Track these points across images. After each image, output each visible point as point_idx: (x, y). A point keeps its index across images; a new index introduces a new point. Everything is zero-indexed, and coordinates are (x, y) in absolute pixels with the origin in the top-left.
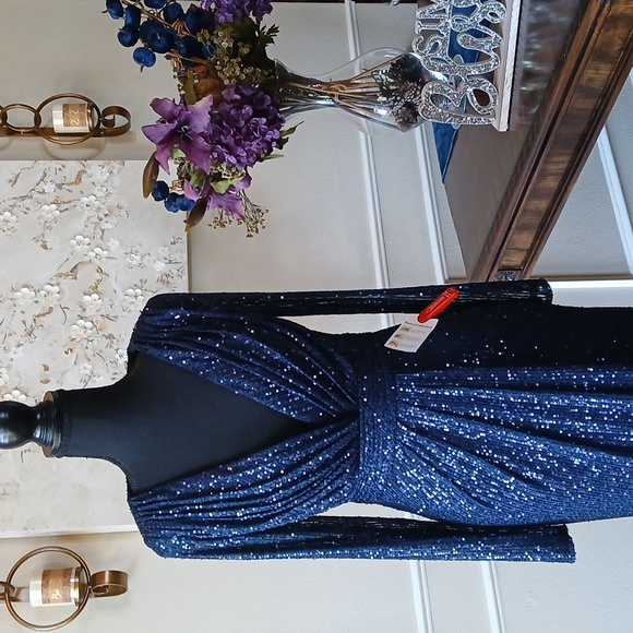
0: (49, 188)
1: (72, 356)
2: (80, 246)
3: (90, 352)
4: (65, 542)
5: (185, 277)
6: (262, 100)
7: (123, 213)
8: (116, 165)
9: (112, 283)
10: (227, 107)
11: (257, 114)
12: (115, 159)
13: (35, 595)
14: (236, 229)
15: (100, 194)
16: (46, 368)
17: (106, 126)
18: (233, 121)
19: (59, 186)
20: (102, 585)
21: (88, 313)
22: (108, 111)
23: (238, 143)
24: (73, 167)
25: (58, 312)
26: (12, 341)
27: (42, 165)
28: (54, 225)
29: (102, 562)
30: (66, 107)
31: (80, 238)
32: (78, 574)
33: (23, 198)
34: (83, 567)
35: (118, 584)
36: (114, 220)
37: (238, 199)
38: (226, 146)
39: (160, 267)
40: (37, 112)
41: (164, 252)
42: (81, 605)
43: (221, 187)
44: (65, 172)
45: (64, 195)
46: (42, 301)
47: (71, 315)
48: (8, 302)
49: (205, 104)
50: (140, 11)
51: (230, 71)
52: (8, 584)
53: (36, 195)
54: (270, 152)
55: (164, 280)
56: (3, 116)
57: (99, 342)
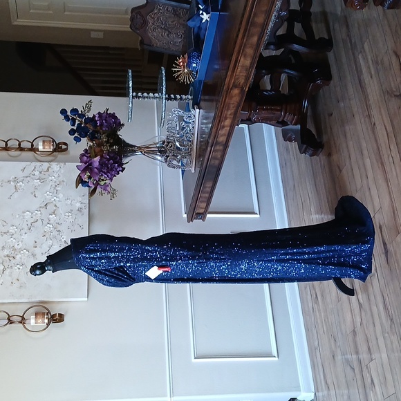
0: (37, 173)
1: (45, 238)
2: (48, 196)
3: (51, 237)
4: (42, 304)
5: (88, 209)
6: (117, 158)
7: (65, 183)
8: (62, 164)
9: (60, 211)
10: (105, 160)
11: (115, 163)
12: (62, 162)
13: (33, 321)
14: (107, 196)
15: (56, 176)
16: (36, 242)
17: (60, 148)
18: (107, 165)
20: (57, 319)
21: (51, 222)
22: (59, 143)
23: (108, 172)
24: (46, 165)
25: (40, 221)
26: (23, 232)
27: (34, 164)
28: (38, 188)
29: (56, 310)
30: (44, 142)
31: (48, 193)
32: (47, 314)
33: (27, 177)
34: (49, 312)
35: (61, 318)
36: (61, 186)
37: (108, 186)
38: (104, 172)
39: (78, 205)
40: (32, 143)
41: (80, 199)
42: (48, 324)
43: (102, 183)
44: (43, 167)
45: (42, 176)
46: (34, 217)
47: (45, 223)
48: (22, 217)
49: (97, 159)
50: (75, 119)
51: (106, 148)
52: (23, 317)
53: (32, 176)
54: (118, 174)
55: (80, 210)
56: (20, 145)
57: (55, 233)
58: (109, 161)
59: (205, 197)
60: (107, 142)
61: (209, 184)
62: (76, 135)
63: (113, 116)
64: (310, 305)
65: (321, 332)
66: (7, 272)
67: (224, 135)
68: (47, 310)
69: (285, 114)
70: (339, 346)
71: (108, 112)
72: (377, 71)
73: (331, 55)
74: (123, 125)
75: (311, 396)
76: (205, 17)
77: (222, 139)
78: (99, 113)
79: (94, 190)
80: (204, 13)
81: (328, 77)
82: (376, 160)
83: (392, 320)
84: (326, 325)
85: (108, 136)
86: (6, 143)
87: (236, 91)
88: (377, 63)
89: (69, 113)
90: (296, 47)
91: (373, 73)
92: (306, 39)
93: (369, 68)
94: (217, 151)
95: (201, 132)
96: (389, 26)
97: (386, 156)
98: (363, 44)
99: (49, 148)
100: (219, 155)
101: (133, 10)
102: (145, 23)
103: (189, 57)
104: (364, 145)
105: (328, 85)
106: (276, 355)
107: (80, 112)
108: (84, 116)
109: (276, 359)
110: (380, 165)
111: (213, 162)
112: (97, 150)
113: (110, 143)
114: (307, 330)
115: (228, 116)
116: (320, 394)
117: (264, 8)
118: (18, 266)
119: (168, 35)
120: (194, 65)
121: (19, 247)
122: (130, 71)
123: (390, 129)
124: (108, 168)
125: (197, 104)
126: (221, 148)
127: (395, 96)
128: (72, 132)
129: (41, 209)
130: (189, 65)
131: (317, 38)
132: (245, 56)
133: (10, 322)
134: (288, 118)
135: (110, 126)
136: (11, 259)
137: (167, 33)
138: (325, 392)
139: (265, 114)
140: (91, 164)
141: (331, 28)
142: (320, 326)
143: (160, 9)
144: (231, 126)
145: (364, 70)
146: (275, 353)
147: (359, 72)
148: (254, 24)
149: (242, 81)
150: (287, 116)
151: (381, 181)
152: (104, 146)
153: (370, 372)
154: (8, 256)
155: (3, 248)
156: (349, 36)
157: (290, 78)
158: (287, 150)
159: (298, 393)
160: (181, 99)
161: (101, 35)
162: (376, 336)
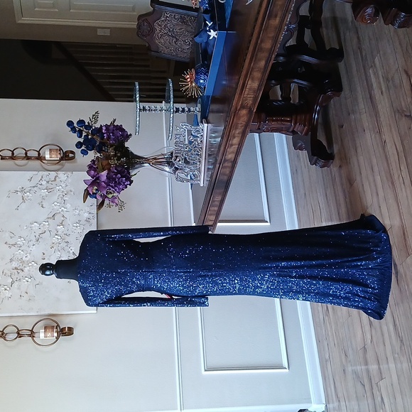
0: (44, 183)
1: (53, 249)
2: (56, 207)
3: (59, 248)
4: (50, 317)
5: (96, 219)
6: (124, 172)
7: (72, 193)
8: (69, 173)
9: (68, 222)
10: (112, 174)
11: (122, 177)
12: (69, 171)
13: (42, 335)
14: (115, 209)
15: (63, 185)
16: (44, 254)
17: (67, 156)
18: (114, 179)
19: (48, 182)
20: (66, 332)
21: (59, 233)
22: (67, 152)
23: (115, 186)
24: (53, 174)
25: (48, 233)
26: (31, 243)
27: (41, 173)
28: (46, 198)
29: (65, 324)
30: (51, 150)
31: (56, 203)
32: (57, 328)
33: (34, 187)
34: (58, 326)
35: (70, 331)
36: (69, 196)
37: (116, 198)
38: (112, 186)
39: (86, 215)
40: (39, 152)
41: (88, 209)
42: (57, 338)
43: (110, 196)
44: (50, 176)
45: (52, 186)
46: (42, 228)
47: (53, 234)
48: (29, 229)
49: (104, 173)
50: (82, 131)
51: (113, 162)
52: (32, 331)
53: (39, 186)
54: (126, 187)
55: (88, 220)
56: (26, 154)
57: (63, 245)
58: (116, 175)
59: (215, 210)
60: (115, 155)
61: (218, 198)
62: (83, 148)
63: (120, 128)
64: (321, 317)
65: (332, 344)
66: (16, 285)
67: (233, 152)
68: (57, 323)
69: (295, 124)
70: (350, 361)
71: (115, 124)
72: (388, 88)
73: (341, 65)
74: (130, 135)
75: (323, 407)
76: (213, 34)
77: (230, 156)
78: (106, 126)
79: (102, 203)
80: (212, 30)
81: (338, 88)
82: (387, 178)
83: (402, 341)
84: (337, 339)
85: (115, 150)
86: (13, 152)
87: (244, 112)
88: (388, 80)
89: (75, 125)
90: (306, 58)
91: (383, 89)
92: (316, 49)
93: (380, 83)
94: (226, 167)
95: (210, 146)
96: (400, 44)
97: (396, 176)
98: (374, 59)
99: (56, 157)
100: (227, 171)
101: (140, 17)
102: (152, 30)
103: (197, 73)
104: (374, 161)
105: (339, 96)
106: (287, 367)
107: (87, 124)
108: (91, 127)
109: (287, 370)
110: (390, 185)
111: (221, 178)
112: (105, 163)
113: (118, 157)
114: (318, 341)
115: (236, 135)
116: (331, 406)
117: (272, 35)
118: (27, 279)
119: (175, 42)
120: (201, 81)
121: (27, 259)
122: (137, 83)
123: (400, 148)
124: (116, 182)
125: (205, 118)
126: (230, 164)
127: (405, 116)
128: (79, 145)
129: (49, 220)
130: (197, 81)
131: (328, 48)
132: (253, 80)
133: (19, 335)
134: (298, 128)
135: (116, 139)
136: (19, 271)
137: (175, 40)
138: (336, 404)
139: (274, 124)
140: (98, 178)
141: (342, 38)
142: (331, 339)
143: (167, 17)
144: (239, 145)
145: (375, 85)
146: (286, 365)
147: (370, 87)
148: (261, 50)
149: (250, 102)
150: (297, 126)
151: (392, 201)
152: (111, 159)
153: (380, 391)
154: (16, 268)
155: (11, 260)
156: (360, 48)
157: (300, 88)
158: (298, 156)
159: (309, 405)
160: (189, 110)
161: (108, 33)
162: (386, 355)
